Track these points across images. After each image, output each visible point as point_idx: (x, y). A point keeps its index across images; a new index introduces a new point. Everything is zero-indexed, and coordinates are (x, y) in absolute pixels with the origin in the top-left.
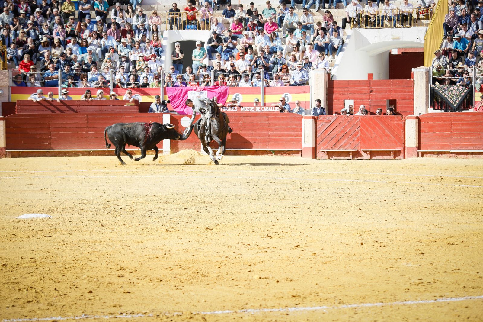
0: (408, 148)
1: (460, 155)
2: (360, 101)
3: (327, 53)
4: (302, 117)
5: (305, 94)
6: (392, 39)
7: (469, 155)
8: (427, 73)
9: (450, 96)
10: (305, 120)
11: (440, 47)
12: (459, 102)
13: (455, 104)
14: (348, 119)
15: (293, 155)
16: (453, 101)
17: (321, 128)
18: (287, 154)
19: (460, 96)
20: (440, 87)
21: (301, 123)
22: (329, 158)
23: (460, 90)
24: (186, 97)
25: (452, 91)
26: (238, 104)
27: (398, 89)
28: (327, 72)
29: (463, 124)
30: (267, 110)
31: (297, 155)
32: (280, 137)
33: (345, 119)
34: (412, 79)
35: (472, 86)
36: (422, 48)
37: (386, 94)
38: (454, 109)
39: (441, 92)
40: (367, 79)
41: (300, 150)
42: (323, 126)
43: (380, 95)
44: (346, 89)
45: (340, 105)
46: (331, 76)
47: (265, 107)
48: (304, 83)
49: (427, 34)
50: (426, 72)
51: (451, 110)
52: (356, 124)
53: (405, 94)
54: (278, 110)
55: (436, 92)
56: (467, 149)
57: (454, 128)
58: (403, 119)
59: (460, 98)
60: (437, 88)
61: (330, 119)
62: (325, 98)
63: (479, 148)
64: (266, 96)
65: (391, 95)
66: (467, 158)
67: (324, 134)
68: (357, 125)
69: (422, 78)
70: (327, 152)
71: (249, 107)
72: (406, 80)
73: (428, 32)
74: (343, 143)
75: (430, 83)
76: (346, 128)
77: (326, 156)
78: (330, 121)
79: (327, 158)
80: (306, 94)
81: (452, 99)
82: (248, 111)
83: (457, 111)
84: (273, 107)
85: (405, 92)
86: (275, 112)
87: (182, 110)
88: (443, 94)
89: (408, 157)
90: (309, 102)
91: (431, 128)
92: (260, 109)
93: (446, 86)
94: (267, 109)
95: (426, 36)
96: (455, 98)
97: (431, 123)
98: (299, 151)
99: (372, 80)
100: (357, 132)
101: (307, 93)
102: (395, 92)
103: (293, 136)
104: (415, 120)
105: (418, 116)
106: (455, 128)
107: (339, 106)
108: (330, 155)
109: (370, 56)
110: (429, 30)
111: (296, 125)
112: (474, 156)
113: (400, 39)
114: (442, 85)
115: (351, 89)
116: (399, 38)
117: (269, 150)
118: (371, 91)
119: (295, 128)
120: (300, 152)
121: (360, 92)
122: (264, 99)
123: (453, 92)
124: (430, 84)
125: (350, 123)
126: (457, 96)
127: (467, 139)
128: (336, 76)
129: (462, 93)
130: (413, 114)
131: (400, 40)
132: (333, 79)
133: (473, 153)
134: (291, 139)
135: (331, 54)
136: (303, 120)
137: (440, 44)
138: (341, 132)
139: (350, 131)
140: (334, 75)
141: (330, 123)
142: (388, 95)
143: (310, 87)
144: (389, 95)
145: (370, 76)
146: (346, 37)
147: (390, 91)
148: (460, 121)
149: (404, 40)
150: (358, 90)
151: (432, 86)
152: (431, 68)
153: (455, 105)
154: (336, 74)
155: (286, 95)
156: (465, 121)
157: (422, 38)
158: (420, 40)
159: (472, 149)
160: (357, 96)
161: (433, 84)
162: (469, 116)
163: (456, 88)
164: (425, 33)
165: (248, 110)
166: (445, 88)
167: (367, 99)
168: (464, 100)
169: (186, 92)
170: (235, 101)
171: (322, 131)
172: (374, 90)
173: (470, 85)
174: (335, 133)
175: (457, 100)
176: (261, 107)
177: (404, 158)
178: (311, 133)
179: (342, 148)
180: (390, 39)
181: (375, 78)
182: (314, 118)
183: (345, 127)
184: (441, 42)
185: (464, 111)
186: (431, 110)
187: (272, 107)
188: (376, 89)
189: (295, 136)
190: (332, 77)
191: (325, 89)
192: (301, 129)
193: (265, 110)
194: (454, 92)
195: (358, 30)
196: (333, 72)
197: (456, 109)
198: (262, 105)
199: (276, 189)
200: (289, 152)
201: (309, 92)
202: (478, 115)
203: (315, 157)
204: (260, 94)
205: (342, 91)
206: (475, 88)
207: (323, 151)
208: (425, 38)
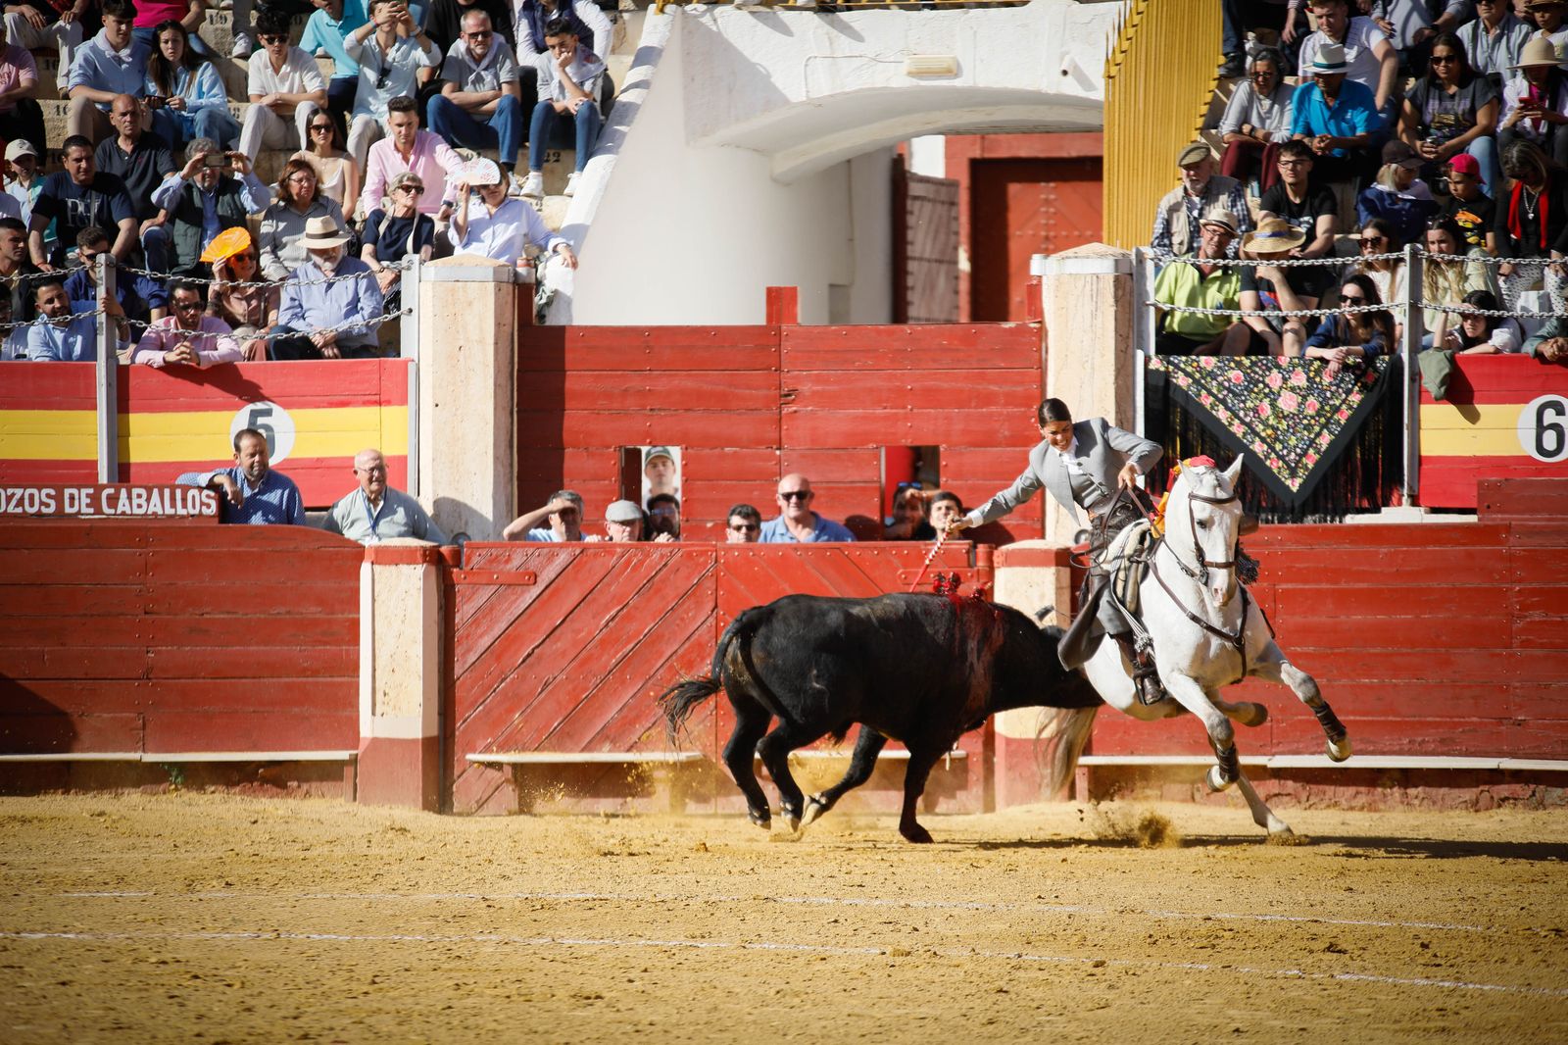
0: (1009, 741)
1: (1330, 790)
2: (723, 457)
3: (512, 154)
4: (357, 553)
5: (375, 409)
6: (910, 74)
7: (1384, 786)
8: (1128, 284)
9: (1267, 426)
10: (377, 568)
11: (1200, 122)
12: (1317, 464)
13: (1293, 474)
14: (641, 563)
15: (305, 787)
16: (1281, 457)
17: (476, 620)
18: (265, 781)
19: (1324, 426)
20: (1200, 369)
21: (357, 591)
22: (524, 808)
23: (1323, 391)
25: (1273, 397)
27: (945, 385)
28: (516, 274)
29: (1343, 598)
30: (136, 511)
31: (326, 786)
32: (217, 675)
33: (628, 563)
34: (1030, 323)
35: (1396, 366)
36: (1095, 131)
37: (879, 411)
38: (1288, 505)
39: (1207, 401)
40: (760, 319)
41: (343, 755)
42: (486, 612)
43: (839, 421)
44: (635, 383)
45: (596, 478)
46: (539, 300)
47: (123, 492)
49: (1126, 45)
50: (1117, 280)
51: (1273, 510)
52: (692, 593)
53: (991, 415)
54: (206, 511)
55: (1180, 399)
56: (1373, 753)
58: (981, 564)
59: (1325, 441)
60: (1187, 374)
61: (533, 565)
62: (504, 438)
63: (1446, 748)
64: (137, 421)
65: (906, 418)
66: (1371, 807)
67: (498, 658)
68: (699, 604)
69: (1094, 316)
70: (515, 766)
71: (19, 492)
72: (994, 325)
73: (1131, 32)
74: (612, 712)
75: (1141, 344)
76: (629, 618)
77: (509, 795)
78: (534, 578)
79: (515, 806)
80: (385, 409)
81: (1278, 446)
82: (15, 515)
83: (1310, 521)
84: (178, 492)
85: (988, 399)
86: (187, 523)
88: (1222, 414)
89: (1009, 803)
90: (403, 460)
92: (95, 501)
93: (1239, 365)
94: (135, 504)
95: (1120, 58)
96: (1293, 441)
98: (341, 763)
99: (791, 326)
100: (700, 645)
101: (389, 403)
102: (931, 397)
103: (303, 672)
104: (1053, 569)
105: (1071, 544)
106: (1298, 619)
107: (593, 485)
108: (533, 785)
109: (775, 180)
110: (1136, 19)
111: (321, 601)
112: (1412, 791)
113: (957, 76)
114: (1213, 360)
115: (662, 384)
116: (953, 72)
117: (150, 757)
118: (785, 396)
119: (315, 623)
120: (348, 771)
121: (722, 403)
122: (118, 437)
123: (1280, 403)
124: (1140, 355)
125: (658, 591)
126: (1309, 428)
127: (1371, 687)
128: (569, 302)
129: (1337, 409)
130: (1041, 534)
131: (958, 83)
132: (553, 320)
133: (1407, 778)
134: (289, 687)
135: (538, 167)
136: (365, 568)
137: (1204, 109)
138: (602, 642)
139: (654, 640)
140: (556, 292)
141: (535, 591)
142: (886, 418)
143: (412, 367)
144: (895, 418)
145: (779, 300)
146: (632, 58)
147: (899, 396)
148: (1328, 581)
149: (981, 85)
150: (706, 387)
151: (1156, 364)
152: (1149, 252)
153: (1294, 485)
154: (567, 290)
155: (254, 414)
156: (1360, 576)
157: (1096, 72)
158: (1084, 81)
159: (1400, 753)
160: (699, 423)
161: (1158, 352)
162: (1384, 550)
163: (1300, 379)
164: (1114, 39)
165: (10, 509)
166: (1235, 375)
167: (758, 442)
168: (1349, 450)
171: (486, 641)
172: (806, 388)
173: (1382, 363)
174: (564, 653)
175: (1305, 453)
176: (99, 488)
177: (989, 807)
178: (417, 650)
179: (607, 746)
180: (896, 78)
181: (808, 312)
182: (434, 558)
183: (625, 615)
184: (1209, 97)
185: (1351, 520)
187: (167, 492)
188: (818, 380)
189: (315, 673)
190: (549, 303)
191: (504, 380)
192: (355, 624)
193: (123, 505)
194: (1288, 403)
195: (706, 20)
196: (554, 275)
197: (1304, 505)
198: (103, 479)
199: (191, 1005)
200: (275, 771)
201: (404, 401)
202: (1437, 542)
203: (440, 796)
204: (94, 407)
205: (608, 396)
206: (1416, 376)
207: (490, 765)
208: (1114, 71)
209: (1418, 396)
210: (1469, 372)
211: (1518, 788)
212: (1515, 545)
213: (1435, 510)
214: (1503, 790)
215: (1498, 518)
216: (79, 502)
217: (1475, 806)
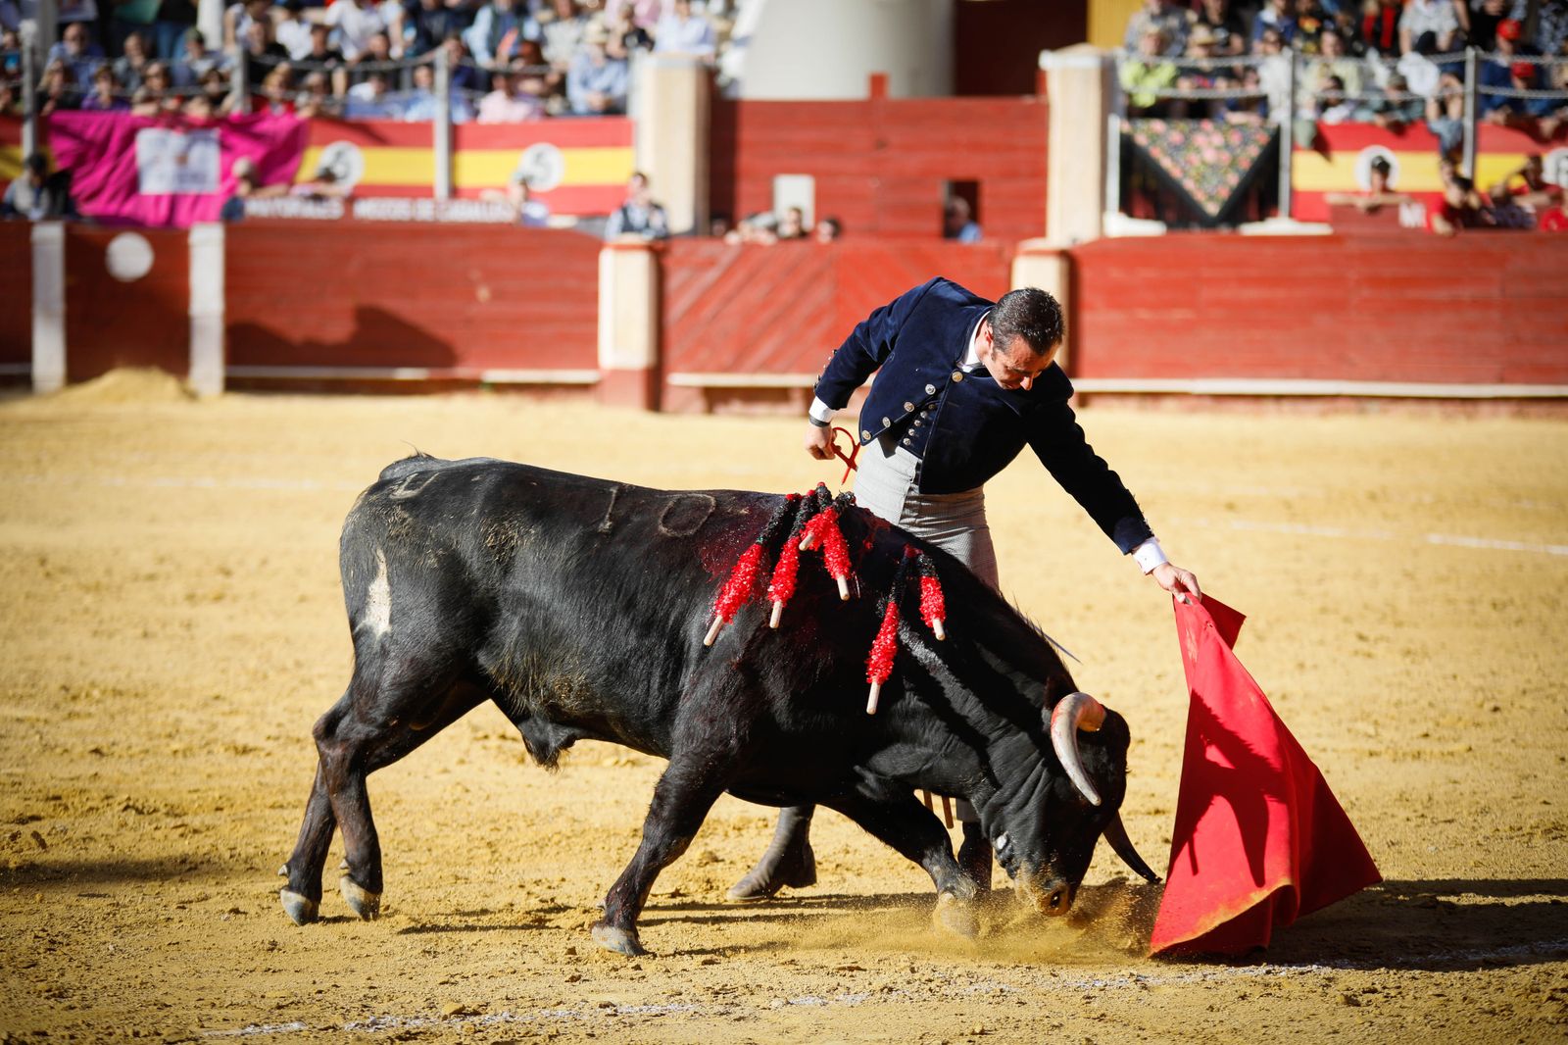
1: (1233, 406)
2: (839, 184)
5: (612, 150)
7: (1265, 404)
8: (1108, 73)
9: (1196, 171)
10: (614, 256)
12: (1228, 197)
13: (1211, 198)
16: (1204, 192)
17: (680, 290)
19: (1233, 171)
20: (1152, 130)
21: (599, 272)
22: (710, 411)
23: (1234, 148)
24: (127, 156)
25: (1200, 152)
26: (344, 188)
27: (988, 139)
29: (1244, 282)
30: (464, 218)
31: (582, 398)
32: (513, 323)
34: (1041, 99)
37: (941, 156)
38: (1208, 221)
39: (1156, 153)
40: (865, 96)
41: (590, 379)
42: (685, 286)
43: (914, 162)
44: (782, 135)
46: (722, 80)
47: (455, 205)
48: (614, 109)
50: (1100, 72)
52: (818, 276)
53: (1016, 158)
55: (1141, 153)
57: (1207, 294)
58: (1008, 257)
59: (1234, 180)
60: (1144, 133)
61: (714, 257)
63: (1307, 375)
64: (463, 156)
66: (1258, 415)
67: (692, 316)
68: (823, 282)
69: (1086, 96)
70: (704, 387)
74: (766, 349)
76: (778, 290)
77: (699, 404)
78: (716, 264)
79: (703, 409)
81: (1205, 185)
83: (1221, 232)
85: (1015, 149)
87: (113, 208)
88: (1166, 163)
91: (1118, 297)
92: (436, 209)
94: (462, 212)
96: (1214, 182)
97: (1116, 274)
99: (884, 100)
100: (823, 309)
101: (620, 146)
102: (976, 147)
103: (566, 322)
104: (1055, 261)
105: (1069, 246)
106: (1213, 295)
107: (755, 202)
108: (715, 398)
111: (578, 277)
112: (1282, 408)
115: (802, 136)
118: (881, 145)
119: (573, 290)
120: (596, 390)
121: (839, 149)
122: (452, 168)
123: (1206, 156)
124: (1114, 122)
125: (797, 273)
128: (741, 84)
129: (1241, 160)
130: (1044, 238)
132: (732, 94)
133: (1279, 398)
134: (557, 331)
136: (604, 254)
139: (794, 304)
140: (732, 76)
141: (717, 272)
142: (946, 160)
143: (634, 124)
144: (953, 160)
145: (877, 82)
147: (953, 146)
148: (1234, 270)
150: (828, 139)
151: (1126, 127)
153: (1213, 209)
154: (739, 76)
160: (825, 161)
162: (1269, 250)
163: (1217, 137)
167: (863, 175)
168: (1249, 184)
169: (129, 139)
170: (328, 176)
171: (685, 305)
172: (893, 140)
174: (735, 314)
175: (1220, 189)
176: (438, 203)
179: (762, 376)
181: (895, 91)
182: (651, 249)
183: (776, 287)
185: (1247, 228)
186: (1120, 226)
188: (901, 134)
190: (727, 84)
191: (699, 135)
193: (455, 214)
194: (1210, 156)
196: (733, 64)
197: (1218, 221)
198: (440, 195)
201: (631, 144)
203: (655, 402)
204: (437, 149)
205: (765, 145)
206: (1291, 137)
207: (688, 385)
209: (1294, 147)
210: (1330, 136)
211: (1352, 404)
212: (1352, 247)
213: (1304, 220)
214: (1340, 404)
215: (1343, 229)
216: (424, 211)
217: (1324, 414)
